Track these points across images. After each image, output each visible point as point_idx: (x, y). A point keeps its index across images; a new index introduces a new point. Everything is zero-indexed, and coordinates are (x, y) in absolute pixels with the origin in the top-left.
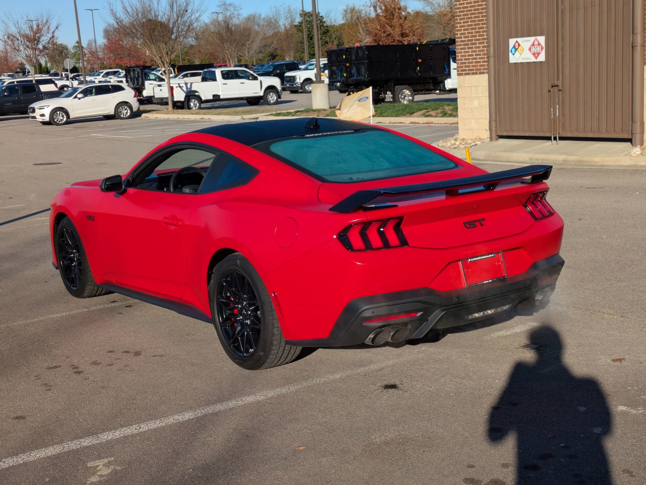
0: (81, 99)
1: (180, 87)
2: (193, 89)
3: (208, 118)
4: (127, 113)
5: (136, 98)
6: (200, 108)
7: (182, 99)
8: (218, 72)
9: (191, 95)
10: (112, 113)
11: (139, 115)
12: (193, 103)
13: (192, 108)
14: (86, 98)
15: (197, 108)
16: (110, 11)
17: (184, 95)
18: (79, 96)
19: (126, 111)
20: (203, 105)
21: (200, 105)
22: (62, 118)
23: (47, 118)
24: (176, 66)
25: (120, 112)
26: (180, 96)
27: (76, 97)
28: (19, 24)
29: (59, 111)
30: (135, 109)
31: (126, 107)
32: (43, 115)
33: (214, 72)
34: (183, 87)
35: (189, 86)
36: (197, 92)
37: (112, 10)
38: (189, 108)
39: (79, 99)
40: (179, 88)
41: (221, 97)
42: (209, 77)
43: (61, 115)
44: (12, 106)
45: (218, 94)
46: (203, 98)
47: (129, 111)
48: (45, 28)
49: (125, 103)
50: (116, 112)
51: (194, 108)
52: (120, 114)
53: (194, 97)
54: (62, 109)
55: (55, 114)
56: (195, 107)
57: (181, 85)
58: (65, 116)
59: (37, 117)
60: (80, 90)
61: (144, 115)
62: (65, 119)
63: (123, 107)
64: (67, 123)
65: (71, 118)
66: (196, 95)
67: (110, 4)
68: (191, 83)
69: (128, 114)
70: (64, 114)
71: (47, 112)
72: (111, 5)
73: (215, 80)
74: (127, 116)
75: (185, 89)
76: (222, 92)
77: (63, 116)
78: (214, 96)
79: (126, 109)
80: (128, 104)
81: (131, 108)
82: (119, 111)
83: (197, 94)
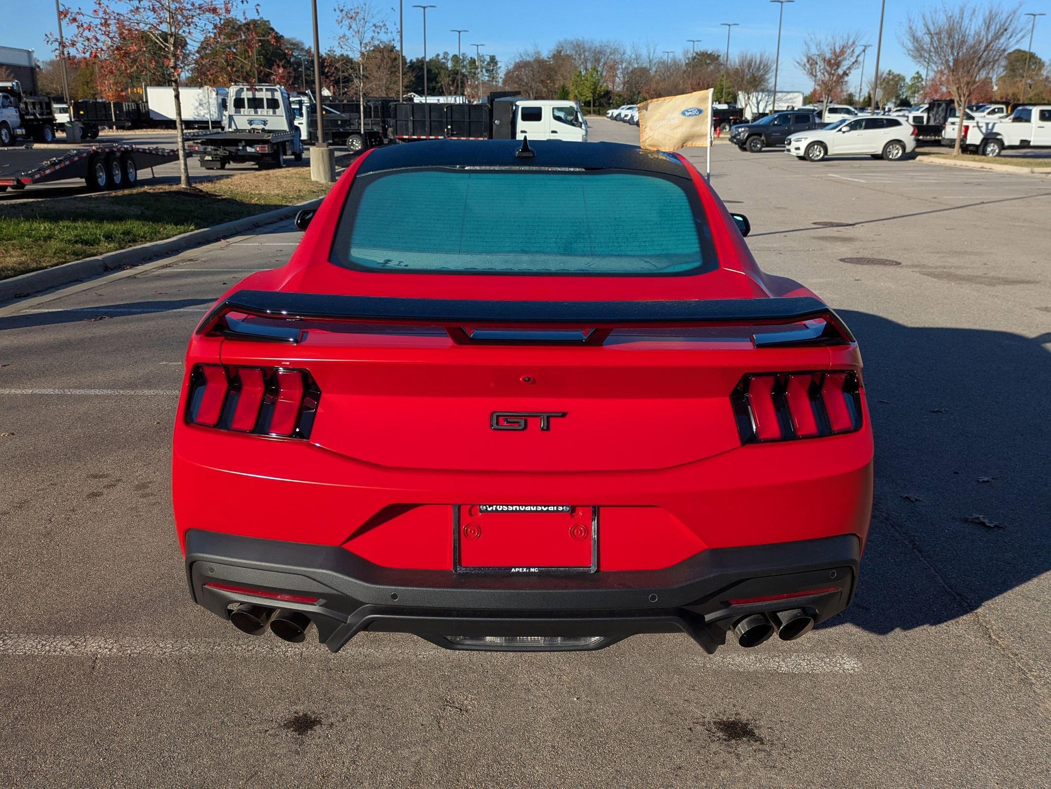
0: (846, 133)
1: (979, 127)
2: (995, 131)
3: (989, 167)
4: (897, 153)
5: (913, 137)
6: (999, 155)
7: (978, 142)
8: (1035, 111)
9: (991, 137)
10: (880, 152)
11: (914, 158)
12: (992, 148)
13: (988, 154)
14: (853, 132)
15: (995, 154)
16: (908, 29)
17: (981, 137)
18: (844, 129)
19: (896, 151)
20: (1004, 152)
21: (999, 152)
22: (818, 153)
23: (801, 153)
24: (1010, 104)
25: (890, 152)
26: (975, 138)
27: (840, 130)
28: (822, 45)
29: (818, 145)
30: (908, 150)
31: (898, 146)
32: (798, 149)
33: (1030, 111)
34: (982, 127)
35: (990, 126)
36: (999, 134)
37: (910, 28)
38: (984, 153)
39: (844, 132)
40: (976, 129)
41: (1032, 144)
42: (1023, 118)
43: (818, 150)
44: (781, 137)
45: (1028, 139)
46: (1006, 143)
47: (901, 152)
48: (849, 51)
49: (898, 142)
50: (885, 152)
51: (991, 155)
52: (888, 154)
53: (995, 140)
54: (821, 143)
55: (812, 148)
56: (993, 154)
57: (980, 125)
58: (822, 152)
59: (791, 150)
60: (847, 122)
61: (919, 158)
62: (822, 155)
63: (894, 146)
64: (823, 160)
65: (829, 153)
66: (998, 139)
67: (910, 21)
68: (994, 124)
69: (899, 155)
70: (821, 149)
71: (803, 145)
72: (912, 22)
73: (1028, 120)
74: (897, 157)
75: (984, 130)
76: (1034, 137)
77: (820, 152)
78: (1022, 141)
79: (897, 149)
80: (902, 143)
81: (904, 148)
82: (888, 150)
83: (999, 137)
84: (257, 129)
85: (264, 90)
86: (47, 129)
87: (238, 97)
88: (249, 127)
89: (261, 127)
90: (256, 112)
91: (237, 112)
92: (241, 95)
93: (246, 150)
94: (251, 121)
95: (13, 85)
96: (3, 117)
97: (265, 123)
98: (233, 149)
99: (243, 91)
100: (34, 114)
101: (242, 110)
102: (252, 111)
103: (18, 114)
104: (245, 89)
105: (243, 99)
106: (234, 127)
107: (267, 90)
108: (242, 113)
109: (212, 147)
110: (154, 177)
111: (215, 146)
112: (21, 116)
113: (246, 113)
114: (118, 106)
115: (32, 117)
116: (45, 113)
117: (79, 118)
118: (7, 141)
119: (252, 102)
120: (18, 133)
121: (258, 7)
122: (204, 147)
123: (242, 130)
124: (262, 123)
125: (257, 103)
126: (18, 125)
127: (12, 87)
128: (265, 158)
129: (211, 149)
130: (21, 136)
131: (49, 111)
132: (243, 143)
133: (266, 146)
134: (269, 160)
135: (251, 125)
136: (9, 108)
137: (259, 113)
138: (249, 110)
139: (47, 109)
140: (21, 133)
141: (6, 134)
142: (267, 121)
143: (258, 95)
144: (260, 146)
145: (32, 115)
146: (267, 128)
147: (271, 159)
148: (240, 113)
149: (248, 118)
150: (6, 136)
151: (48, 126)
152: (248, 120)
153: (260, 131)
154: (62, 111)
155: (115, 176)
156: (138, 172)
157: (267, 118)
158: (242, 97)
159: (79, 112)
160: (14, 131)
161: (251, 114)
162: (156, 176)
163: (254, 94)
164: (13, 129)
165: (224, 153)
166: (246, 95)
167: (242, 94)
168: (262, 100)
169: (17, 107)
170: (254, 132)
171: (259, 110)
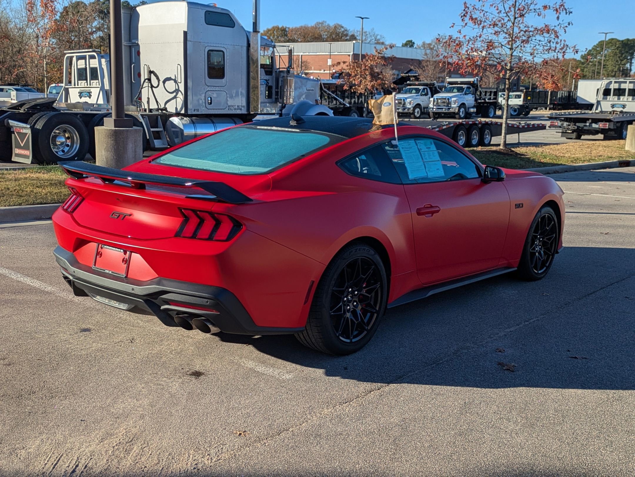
84: (617, 111)
85: (628, 82)
86: (491, 109)
87: (607, 88)
88: (611, 109)
89: (621, 109)
90: (619, 99)
91: (604, 99)
92: (609, 87)
93: (592, 125)
94: (614, 105)
95: (474, 80)
96: (463, 100)
97: (624, 106)
98: (581, 125)
99: (611, 83)
100: (484, 99)
101: (608, 97)
102: (616, 98)
103: (474, 99)
104: (613, 82)
105: (610, 89)
106: (599, 109)
107: (630, 82)
108: (608, 99)
109: (567, 123)
110: (519, 142)
111: (569, 122)
112: (476, 100)
113: (611, 100)
114: (554, 94)
115: (483, 101)
116: (492, 98)
117: (526, 101)
118: (462, 116)
119: (618, 91)
120: (471, 111)
121: (565, 28)
122: (562, 123)
123: (605, 111)
124: (621, 107)
125: (621, 91)
126: (473, 105)
127: (474, 82)
128: (609, 133)
129: (566, 125)
130: (473, 113)
131: (495, 97)
132: (590, 121)
133: (608, 123)
134: (612, 133)
135: (613, 108)
136: (469, 95)
137: (621, 99)
138: (614, 97)
139: (494, 95)
140: (473, 111)
141: (463, 111)
142: (626, 105)
143: (623, 86)
144: (603, 123)
145: (483, 99)
146: (624, 110)
147: (614, 133)
148: (607, 99)
149: (611, 103)
150: (463, 113)
151: (493, 107)
152: (611, 105)
153: (619, 113)
154: (517, 97)
155: (473, 139)
156: (493, 138)
157: (627, 103)
158: (610, 88)
159: (527, 98)
160: (468, 110)
161: (615, 100)
162: (520, 141)
163: (620, 86)
164: (468, 108)
165: (574, 128)
166: (614, 86)
167: (611, 85)
168: (625, 90)
169: (474, 94)
170: (614, 113)
171: (622, 97)
